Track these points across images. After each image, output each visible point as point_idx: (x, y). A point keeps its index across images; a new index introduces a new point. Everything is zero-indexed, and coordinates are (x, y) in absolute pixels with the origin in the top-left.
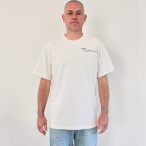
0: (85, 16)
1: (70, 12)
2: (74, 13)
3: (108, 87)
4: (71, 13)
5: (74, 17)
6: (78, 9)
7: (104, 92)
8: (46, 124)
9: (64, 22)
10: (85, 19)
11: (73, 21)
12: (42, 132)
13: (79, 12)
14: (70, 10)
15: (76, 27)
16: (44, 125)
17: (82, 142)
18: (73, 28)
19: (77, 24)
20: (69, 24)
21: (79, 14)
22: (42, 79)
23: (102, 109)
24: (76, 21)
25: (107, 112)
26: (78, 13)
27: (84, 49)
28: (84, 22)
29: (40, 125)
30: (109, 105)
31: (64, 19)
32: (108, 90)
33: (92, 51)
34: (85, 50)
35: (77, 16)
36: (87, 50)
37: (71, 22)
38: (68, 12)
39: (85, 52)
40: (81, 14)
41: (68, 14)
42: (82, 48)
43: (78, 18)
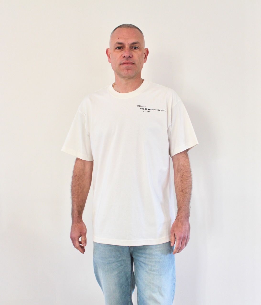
0: (145, 52)
1: (119, 45)
2: (127, 47)
3: (190, 171)
4: (120, 47)
5: (126, 55)
6: (134, 41)
7: (181, 181)
8: (85, 234)
9: (110, 62)
10: (146, 57)
11: (124, 60)
12: (77, 248)
13: (135, 45)
14: (121, 41)
15: (129, 71)
16: (81, 236)
17: (143, 265)
18: (124, 73)
19: (130, 66)
20: (117, 65)
21: (135, 48)
22: (78, 159)
23: (179, 210)
24: (130, 60)
25: (188, 216)
27: (142, 108)
28: (145, 61)
29: (74, 236)
30: (191, 204)
31: (109, 57)
32: (190, 176)
33: (157, 110)
34: (145, 109)
35: (132, 52)
36: (148, 109)
37: (122, 63)
38: (116, 45)
39: (144, 112)
40: (138, 48)
41: (116, 48)
42: (140, 106)
43: (134, 55)
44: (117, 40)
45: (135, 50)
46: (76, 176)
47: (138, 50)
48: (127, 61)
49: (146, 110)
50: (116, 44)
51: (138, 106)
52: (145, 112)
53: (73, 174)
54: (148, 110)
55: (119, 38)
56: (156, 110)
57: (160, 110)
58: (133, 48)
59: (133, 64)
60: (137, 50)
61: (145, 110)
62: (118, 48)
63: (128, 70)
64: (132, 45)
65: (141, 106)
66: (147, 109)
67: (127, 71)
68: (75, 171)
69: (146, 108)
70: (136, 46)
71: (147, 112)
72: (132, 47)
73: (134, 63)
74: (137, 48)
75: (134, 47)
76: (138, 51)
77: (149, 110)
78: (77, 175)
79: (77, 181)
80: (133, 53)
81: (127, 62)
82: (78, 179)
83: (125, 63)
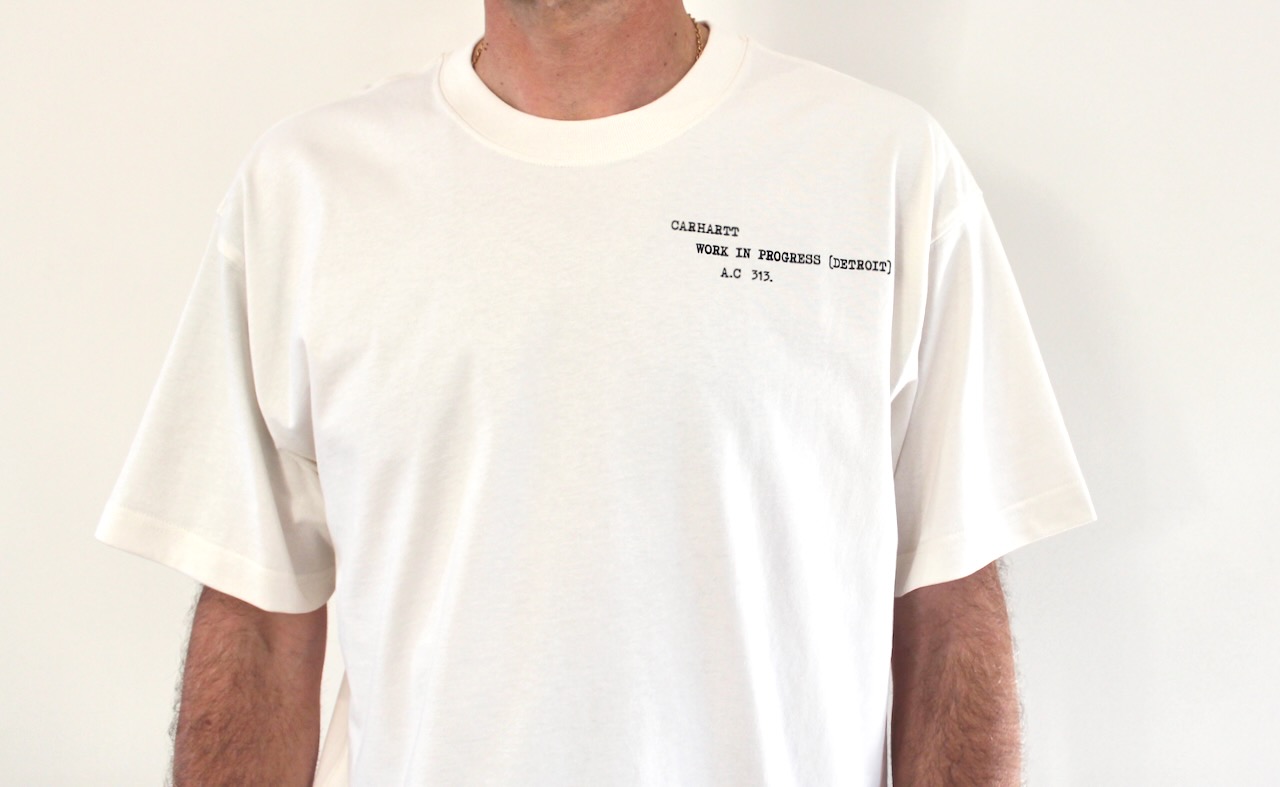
27: (712, 240)
33: (825, 260)
34: (732, 252)
36: (755, 254)
39: (724, 274)
42: (692, 229)
46: (205, 721)
49: (742, 263)
51: (683, 228)
52: (737, 274)
53: (182, 711)
54: (754, 262)
56: (814, 260)
57: (843, 264)
61: (731, 262)
65: (701, 228)
66: (747, 253)
68: (198, 685)
69: (742, 241)
71: (747, 274)
77: (765, 265)
78: (214, 718)
79: (215, 760)
82: (225, 746)
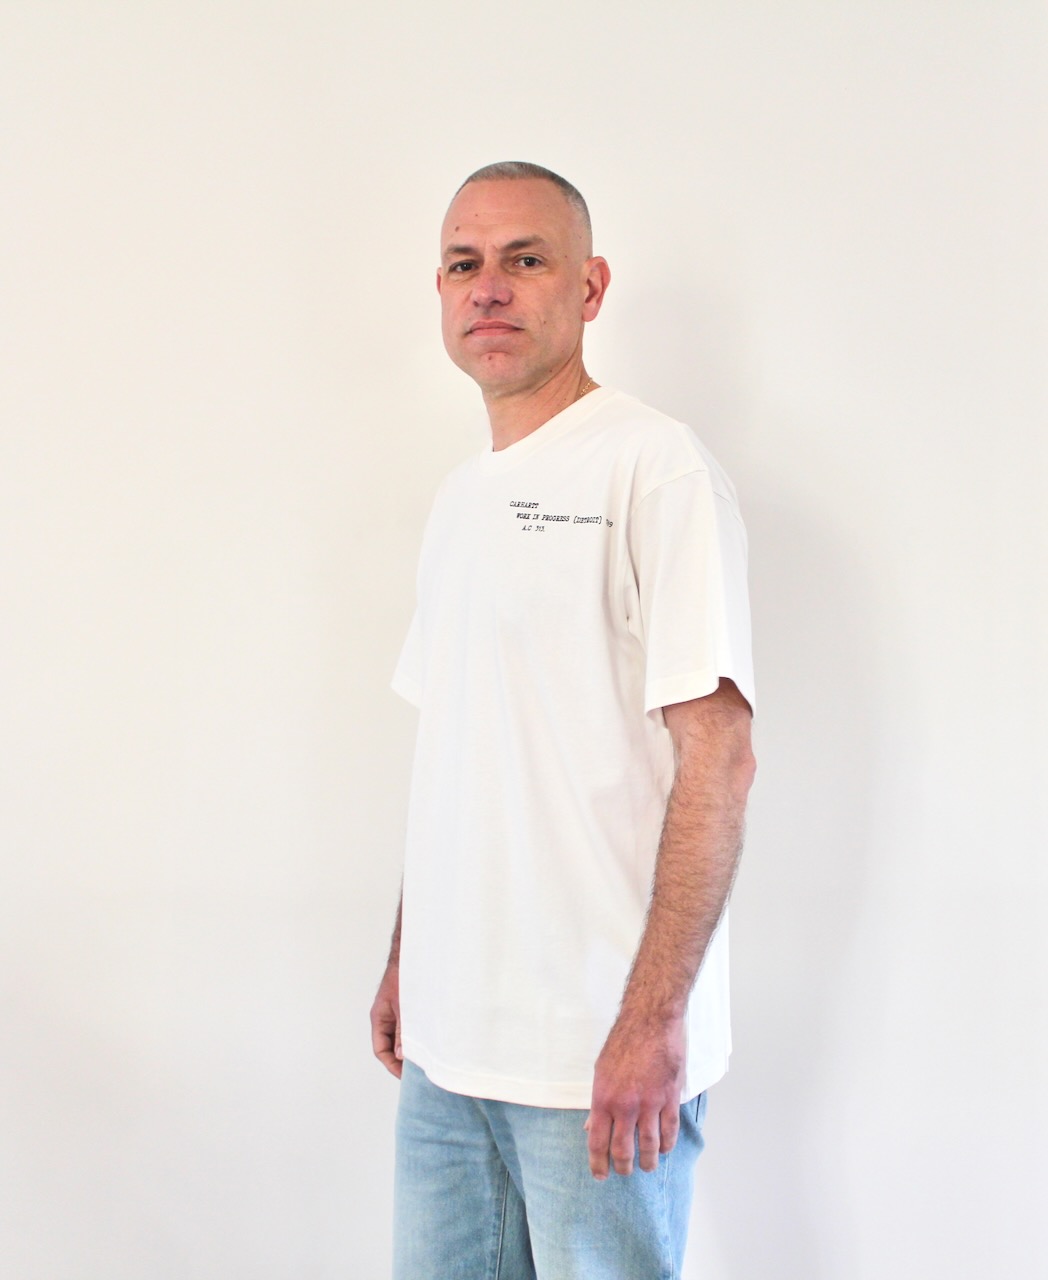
0: (589, 273)
1: (462, 258)
2: (490, 259)
4: (467, 263)
6: (517, 233)
10: (593, 297)
11: (476, 318)
13: (525, 251)
14: (463, 240)
15: (499, 358)
18: (481, 367)
19: (500, 337)
20: (458, 337)
21: (531, 262)
24: (506, 317)
26: (522, 256)
28: (590, 315)
33: (571, 518)
34: (531, 517)
35: (512, 279)
36: (541, 517)
37: (468, 330)
38: (448, 259)
39: (526, 528)
40: (540, 262)
41: (453, 269)
42: (518, 506)
43: (519, 294)
44: (452, 236)
45: (527, 272)
47: (544, 269)
48: (489, 318)
49: (533, 523)
50: (449, 255)
51: (514, 505)
52: (530, 528)
54: (539, 521)
55: (457, 229)
56: (566, 519)
57: (581, 521)
58: (522, 263)
59: (517, 329)
60: (534, 272)
61: (529, 523)
62: (459, 269)
63: (493, 354)
64: (514, 254)
65: (522, 504)
66: (538, 516)
67: (490, 358)
70: (531, 256)
71: (534, 528)
72: (516, 260)
73: (517, 325)
74: (537, 263)
75: (526, 259)
76: (541, 274)
77: (543, 523)
80: (518, 283)
81: (484, 323)
83: (479, 326)
